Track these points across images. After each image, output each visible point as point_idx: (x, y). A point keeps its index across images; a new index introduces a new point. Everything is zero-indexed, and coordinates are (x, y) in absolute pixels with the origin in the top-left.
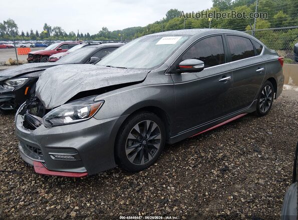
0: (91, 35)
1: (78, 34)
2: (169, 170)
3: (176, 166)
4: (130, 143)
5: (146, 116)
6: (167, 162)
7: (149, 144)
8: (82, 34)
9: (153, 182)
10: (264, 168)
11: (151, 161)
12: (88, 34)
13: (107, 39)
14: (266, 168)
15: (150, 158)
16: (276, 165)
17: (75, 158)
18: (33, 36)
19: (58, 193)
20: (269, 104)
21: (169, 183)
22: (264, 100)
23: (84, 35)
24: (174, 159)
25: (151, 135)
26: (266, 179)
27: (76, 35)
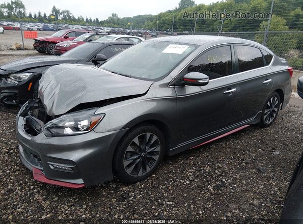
0: (100, 21)
1: (87, 19)
2: (166, 182)
3: (173, 179)
4: (129, 155)
5: (145, 129)
6: (165, 174)
7: (147, 156)
8: (91, 20)
9: (149, 195)
10: (260, 187)
11: (149, 172)
12: (97, 19)
13: (116, 26)
14: (262, 187)
15: (148, 169)
16: (273, 185)
17: (73, 170)
18: (41, 19)
19: (55, 201)
20: (274, 115)
21: (164, 198)
22: (269, 111)
23: (93, 20)
24: (172, 171)
25: (150, 148)
26: (262, 200)
27: (85, 20)
